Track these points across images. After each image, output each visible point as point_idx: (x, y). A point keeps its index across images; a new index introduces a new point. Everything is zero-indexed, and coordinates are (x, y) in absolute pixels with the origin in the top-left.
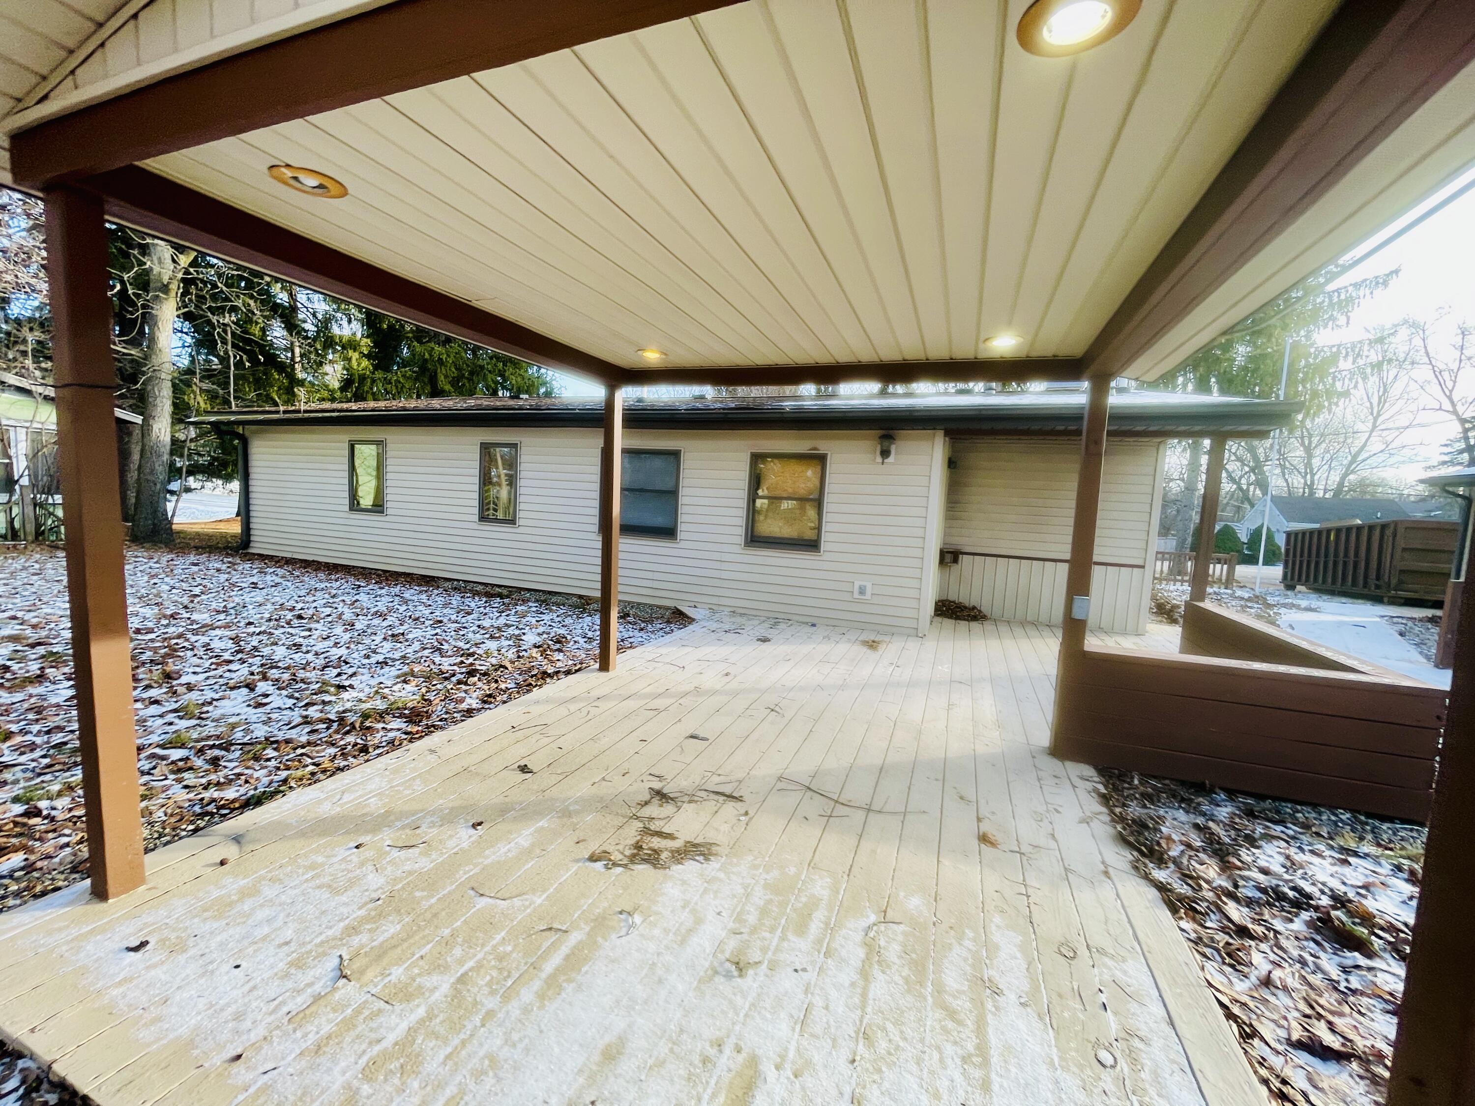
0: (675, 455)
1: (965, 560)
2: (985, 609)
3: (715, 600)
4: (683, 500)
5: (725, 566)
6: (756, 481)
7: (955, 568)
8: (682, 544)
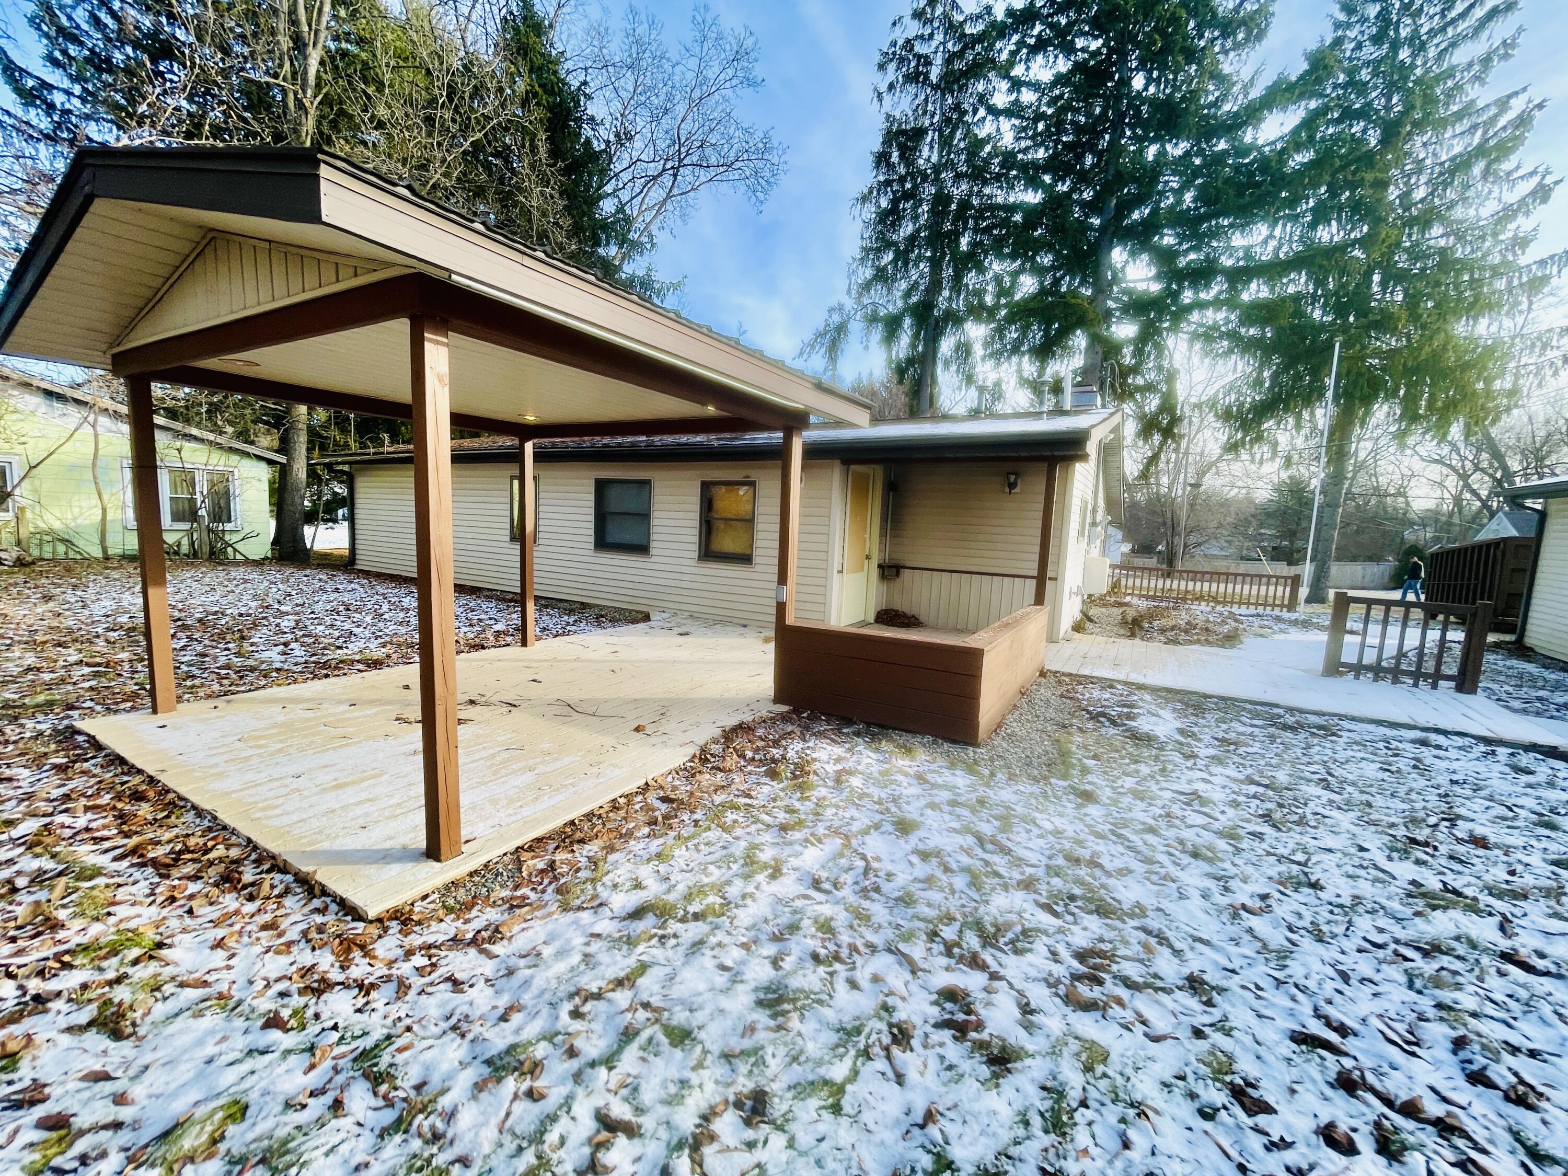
0: (646, 483)
1: (906, 573)
2: (922, 618)
3: (677, 606)
4: (654, 522)
5: (685, 577)
6: (707, 504)
7: (898, 582)
8: (654, 559)
